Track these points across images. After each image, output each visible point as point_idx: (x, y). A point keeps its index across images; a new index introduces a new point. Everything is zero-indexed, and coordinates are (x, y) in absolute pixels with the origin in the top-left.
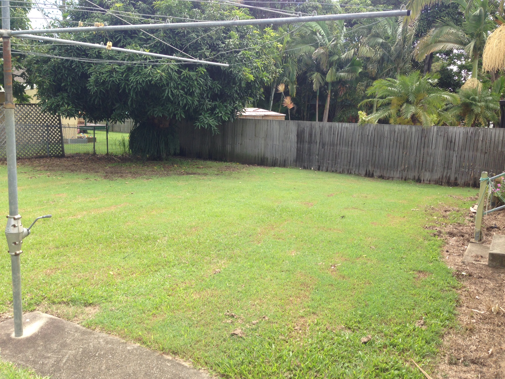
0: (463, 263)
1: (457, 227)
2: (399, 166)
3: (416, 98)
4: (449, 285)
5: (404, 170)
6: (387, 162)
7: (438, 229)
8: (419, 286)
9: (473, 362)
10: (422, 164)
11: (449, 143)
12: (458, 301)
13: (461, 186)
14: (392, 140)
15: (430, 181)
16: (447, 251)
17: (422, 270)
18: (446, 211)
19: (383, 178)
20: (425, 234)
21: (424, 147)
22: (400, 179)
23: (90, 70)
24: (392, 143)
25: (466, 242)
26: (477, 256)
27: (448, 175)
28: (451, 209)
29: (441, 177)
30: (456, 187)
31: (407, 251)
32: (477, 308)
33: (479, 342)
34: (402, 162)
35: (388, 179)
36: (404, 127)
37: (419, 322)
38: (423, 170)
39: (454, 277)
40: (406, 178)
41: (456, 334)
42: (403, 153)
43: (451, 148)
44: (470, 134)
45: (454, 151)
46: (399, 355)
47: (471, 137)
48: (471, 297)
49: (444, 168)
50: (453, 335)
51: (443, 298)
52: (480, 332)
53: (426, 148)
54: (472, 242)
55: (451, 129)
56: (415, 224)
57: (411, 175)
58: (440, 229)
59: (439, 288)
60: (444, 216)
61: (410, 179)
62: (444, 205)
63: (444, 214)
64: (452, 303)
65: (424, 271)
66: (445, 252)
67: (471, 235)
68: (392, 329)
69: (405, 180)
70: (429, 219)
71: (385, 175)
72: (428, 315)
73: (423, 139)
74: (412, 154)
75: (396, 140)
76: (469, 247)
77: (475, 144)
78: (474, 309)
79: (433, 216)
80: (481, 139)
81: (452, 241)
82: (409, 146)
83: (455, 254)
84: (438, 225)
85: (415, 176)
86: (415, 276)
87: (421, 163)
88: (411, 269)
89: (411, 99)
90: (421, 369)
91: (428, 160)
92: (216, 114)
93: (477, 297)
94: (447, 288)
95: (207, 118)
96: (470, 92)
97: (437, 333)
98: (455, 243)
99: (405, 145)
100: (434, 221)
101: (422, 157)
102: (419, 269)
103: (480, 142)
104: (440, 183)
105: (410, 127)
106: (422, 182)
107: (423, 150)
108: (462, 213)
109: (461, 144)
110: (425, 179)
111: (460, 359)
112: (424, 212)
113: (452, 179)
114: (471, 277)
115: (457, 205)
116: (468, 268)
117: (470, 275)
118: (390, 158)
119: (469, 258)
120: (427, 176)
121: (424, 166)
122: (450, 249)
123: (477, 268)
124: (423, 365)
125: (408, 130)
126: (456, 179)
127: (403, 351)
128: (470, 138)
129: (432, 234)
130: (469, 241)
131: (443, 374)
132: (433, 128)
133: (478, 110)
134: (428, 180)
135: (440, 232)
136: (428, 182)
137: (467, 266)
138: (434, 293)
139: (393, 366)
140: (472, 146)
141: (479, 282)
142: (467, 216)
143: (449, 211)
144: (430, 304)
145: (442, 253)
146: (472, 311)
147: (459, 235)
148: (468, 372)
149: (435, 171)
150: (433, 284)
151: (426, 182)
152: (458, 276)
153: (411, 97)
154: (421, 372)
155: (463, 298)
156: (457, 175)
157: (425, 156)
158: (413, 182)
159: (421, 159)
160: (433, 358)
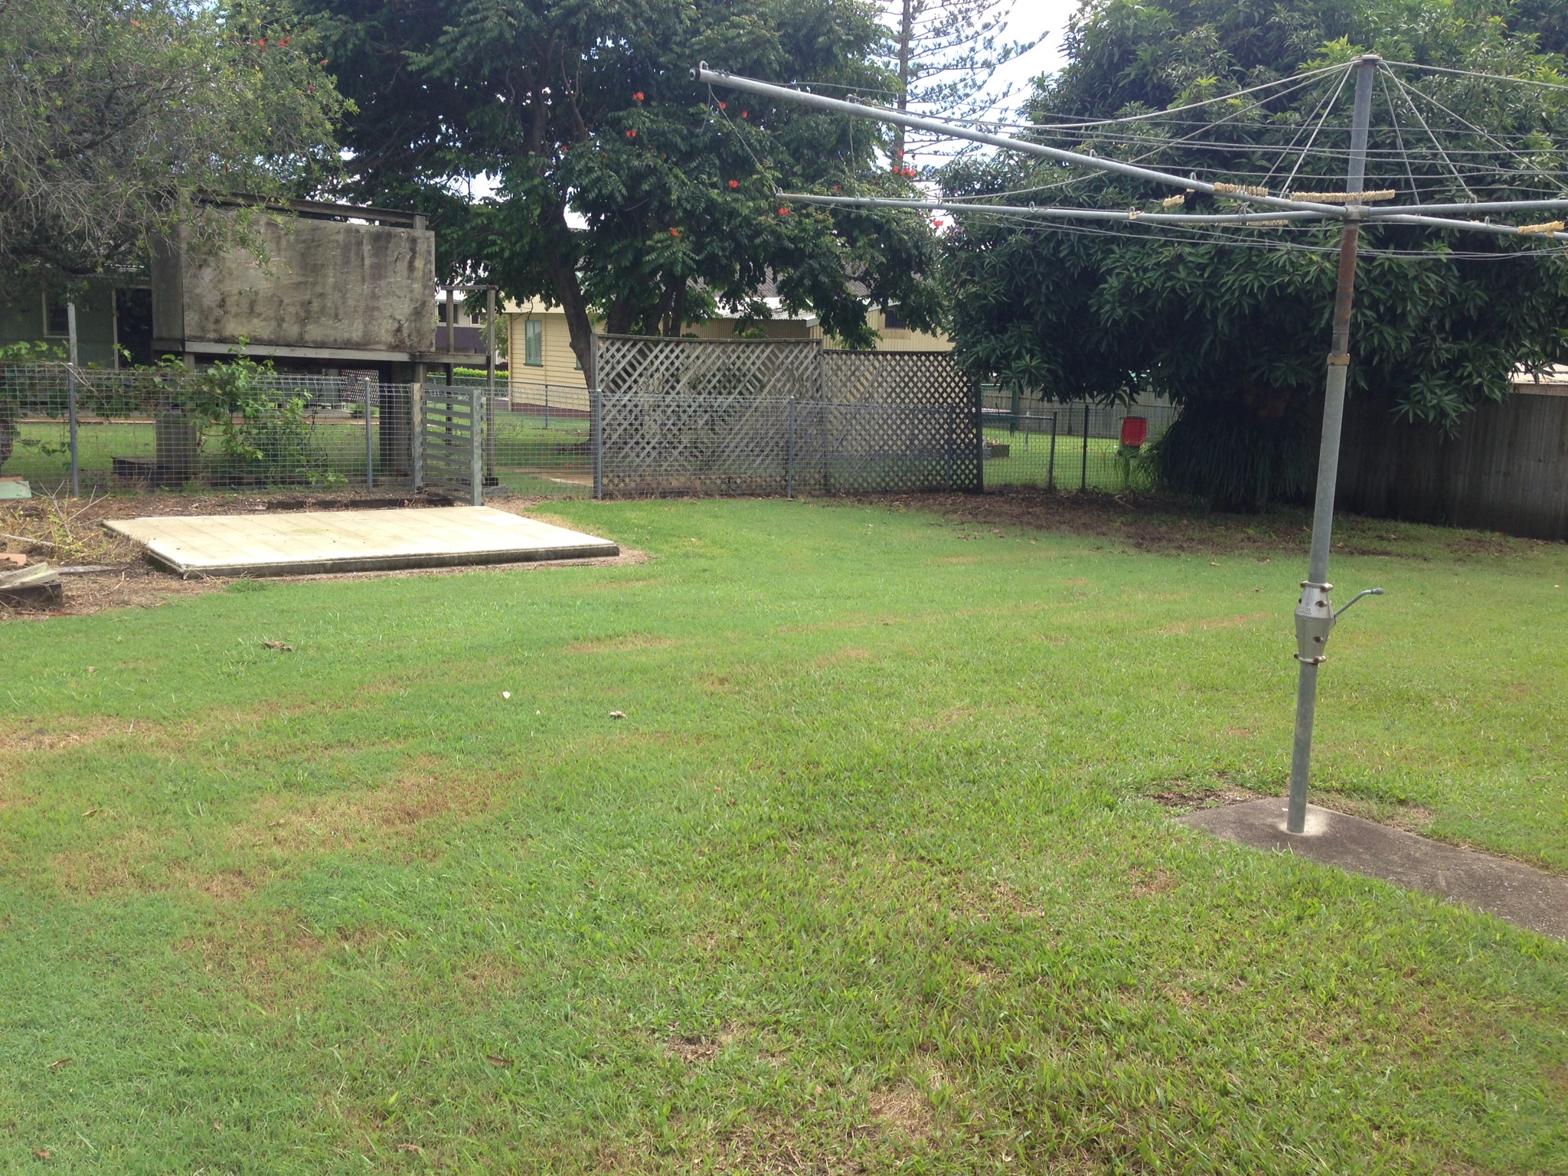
23: (1109, 261)
92: (1462, 378)
95: (1437, 391)
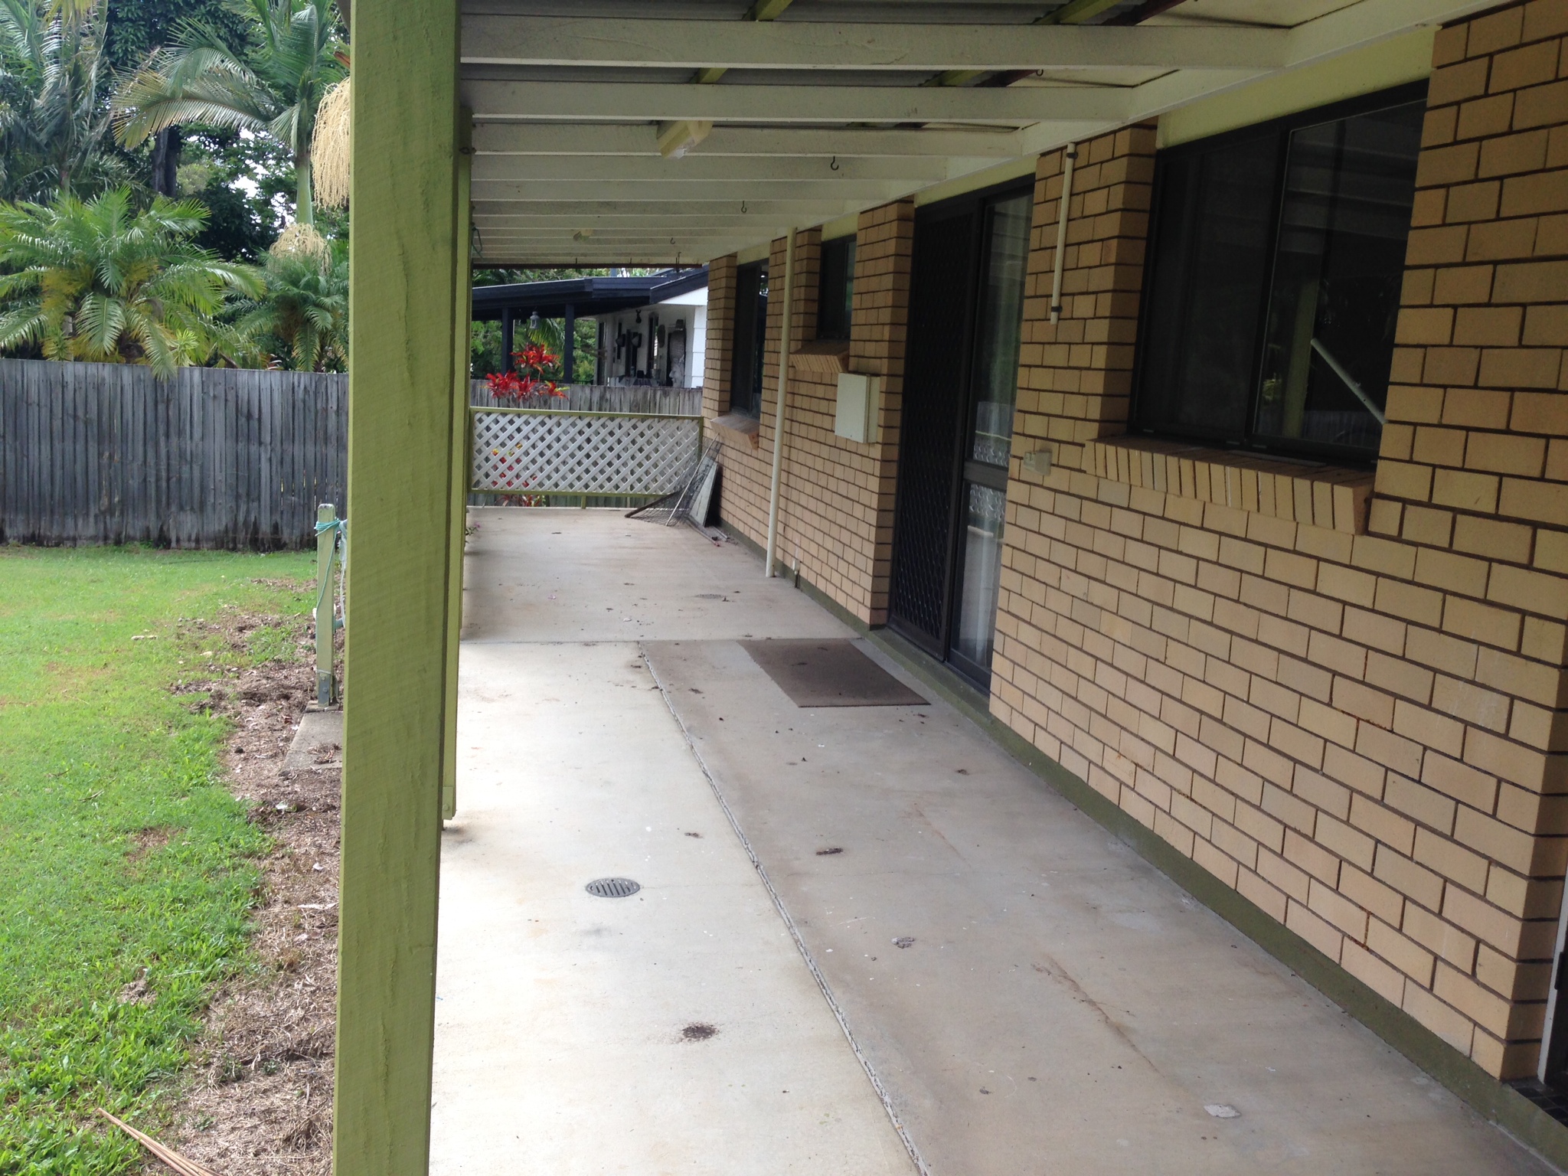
0: (285, 775)
1: (272, 674)
2: (91, 498)
3: (124, 275)
4: (234, 851)
5: (110, 510)
6: (47, 487)
7: (214, 687)
8: (140, 875)
9: (291, 1056)
10: (168, 487)
11: (243, 420)
12: (257, 893)
13: (292, 549)
14: (58, 410)
15: (197, 541)
16: (240, 751)
17: (153, 824)
18: (241, 630)
19: (40, 544)
20: (172, 709)
21: (167, 436)
22: (101, 543)
24: (57, 423)
25: (295, 715)
26: (324, 749)
27: (253, 519)
28: (256, 620)
29: (230, 525)
30: (277, 553)
31: (108, 772)
32: (314, 898)
33: (313, 992)
34: (100, 484)
35: (57, 545)
36: (92, 369)
37: (131, 989)
38: (174, 508)
39: (253, 824)
40: (119, 535)
41: (247, 991)
42: (100, 455)
43: (251, 437)
44: (300, 394)
45: (260, 443)
46: (60, 1110)
47: (304, 402)
48: (298, 870)
49: (238, 497)
50: (237, 997)
51: (211, 896)
52: (320, 964)
53: (174, 439)
54: (313, 711)
55: (243, 376)
56: (141, 682)
57: (135, 526)
58: (220, 688)
59: (204, 868)
60: (235, 646)
61: (133, 539)
62: (238, 611)
63: (237, 638)
64: (239, 903)
65: (160, 826)
66: (233, 754)
67: (308, 691)
68: (38, 1033)
69: (117, 542)
70: (187, 661)
71: (44, 528)
72: (164, 958)
73: (161, 407)
74: (130, 457)
75: (71, 411)
76: (302, 726)
77: (319, 424)
78: (305, 902)
79: (202, 651)
80: (335, 408)
81: (257, 717)
82: (117, 430)
83: (263, 756)
84: (214, 677)
85: (148, 528)
86: (130, 848)
87: (164, 484)
88: (116, 831)
89: (108, 278)
90: (128, 1129)
91: (186, 476)
93: (316, 866)
94: (227, 863)
96: (299, 265)
97: (187, 1006)
98: (263, 721)
99: (105, 426)
100: (205, 666)
101: (163, 467)
102: (143, 823)
103: (333, 417)
104: (231, 546)
105: (116, 369)
106: (174, 544)
107: (167, 446)
108: (289, 628)
109: (278, 423)
110: (184, 536)
111: (251, 1061)
112: (173, 639)
113: (265, 528)
114: (302, 814)
115: (275, 606)
116: (297, 787)
117: (300, 808)
118: (58, 473)
119: (301, 758)
120: (187, 524)
121: (174, 493)
122: (249, 743)
123: (324, 782)
124: (136, 1113)
125: (109, 380)
126: (276, 528)
127: (73, 1091)
128: (301, 405)
129: (193, 708)
130: (302, 707)
131: (200, 1119)
132: (187, 374)
133: (324, 319)
134: (193, 537)
135: (220, 696)
136: (193, 545)
137: (294, 782)
138: (186, 887)
139: (35, 1149)
140: (310, 427)
141: (325, 821)
142: (302, 635)
143: (252, 627)
144: (170, 923)
145: (223, 757)
146: (300, 911)
147: (274, 695)
148: (277, 1089)
149: (209, 508)
150: (185, 861)
151: (185, 544)
152: (266, 817)
153: (109, 274)
154: (127, 1136)
155: (276, 878)
156: (277, 518)
157: (173, 462)
158: (142, 548)
159: (164, 474)
160: (171, 1082)
